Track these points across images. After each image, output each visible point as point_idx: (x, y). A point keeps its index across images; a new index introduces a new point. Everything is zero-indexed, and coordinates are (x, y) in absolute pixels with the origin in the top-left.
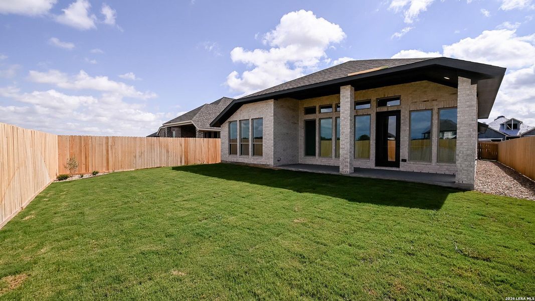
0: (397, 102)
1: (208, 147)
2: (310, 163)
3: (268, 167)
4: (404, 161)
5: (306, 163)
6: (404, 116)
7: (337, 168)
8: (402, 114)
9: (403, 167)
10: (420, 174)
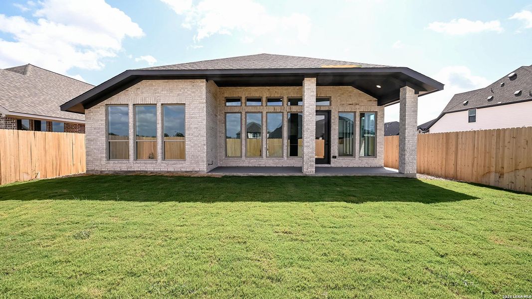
0: (327, 103)
1: (45, 148)
2: (234, 165)
3: (196, 175)
4: (334, 157)
5: (228, 166)
6: (334, 116)
7: (300, 169)
8: (332, 114)
9: (334, 163)
10: (347, 168)
